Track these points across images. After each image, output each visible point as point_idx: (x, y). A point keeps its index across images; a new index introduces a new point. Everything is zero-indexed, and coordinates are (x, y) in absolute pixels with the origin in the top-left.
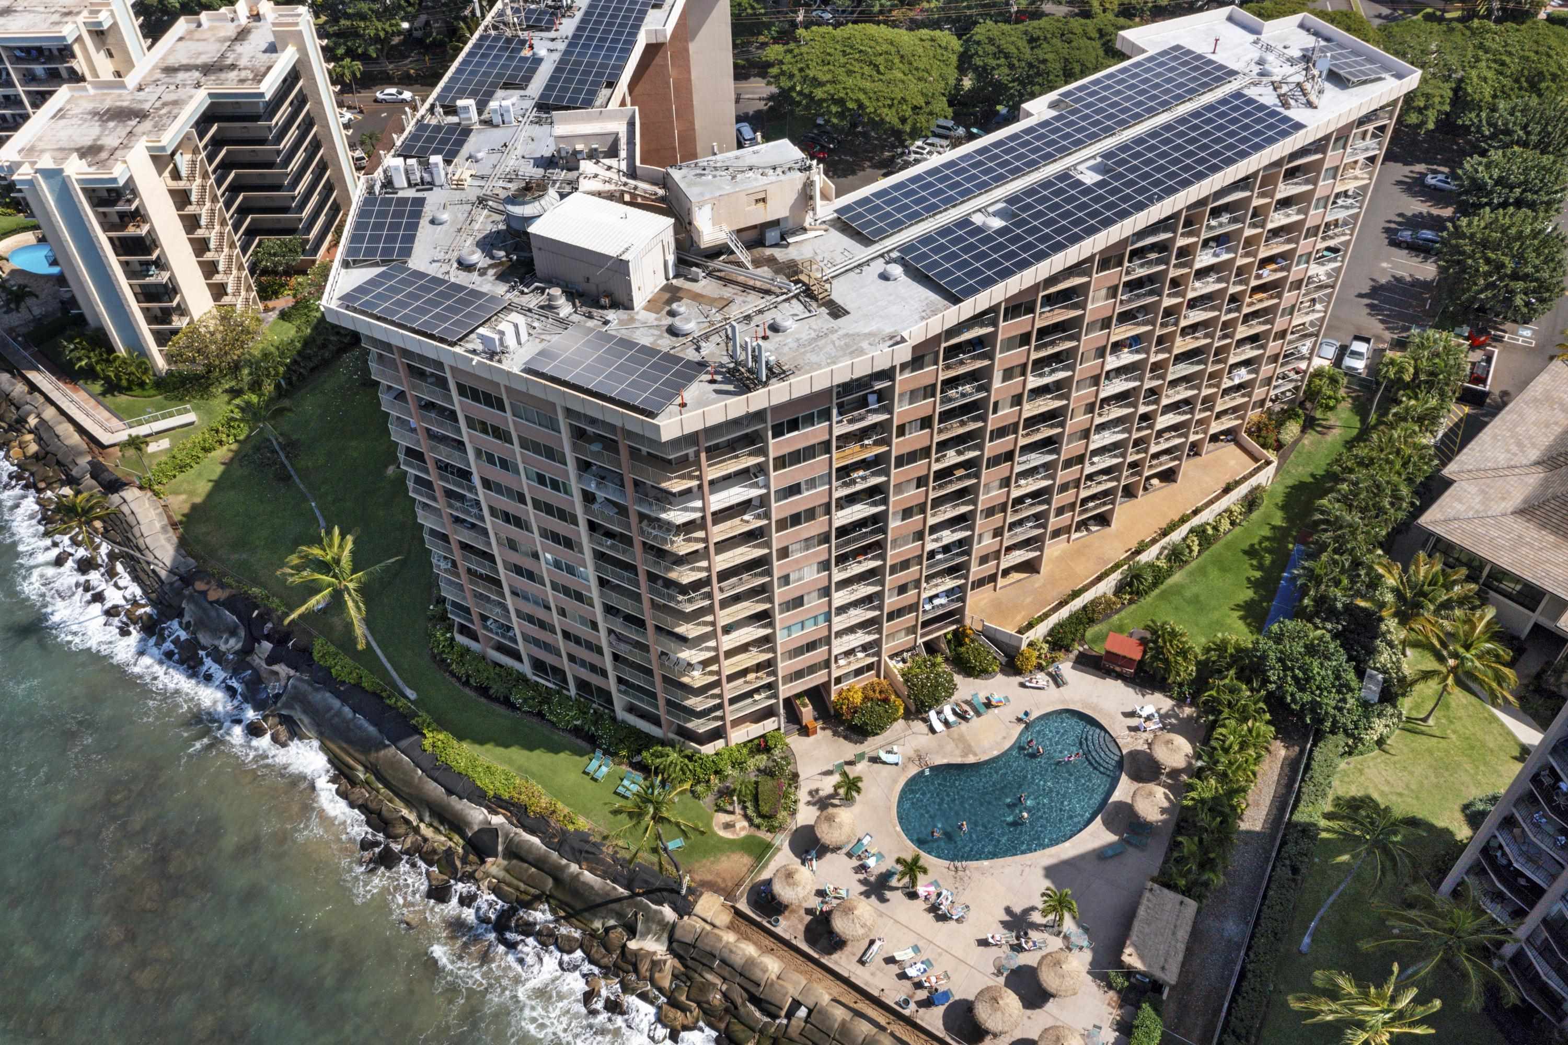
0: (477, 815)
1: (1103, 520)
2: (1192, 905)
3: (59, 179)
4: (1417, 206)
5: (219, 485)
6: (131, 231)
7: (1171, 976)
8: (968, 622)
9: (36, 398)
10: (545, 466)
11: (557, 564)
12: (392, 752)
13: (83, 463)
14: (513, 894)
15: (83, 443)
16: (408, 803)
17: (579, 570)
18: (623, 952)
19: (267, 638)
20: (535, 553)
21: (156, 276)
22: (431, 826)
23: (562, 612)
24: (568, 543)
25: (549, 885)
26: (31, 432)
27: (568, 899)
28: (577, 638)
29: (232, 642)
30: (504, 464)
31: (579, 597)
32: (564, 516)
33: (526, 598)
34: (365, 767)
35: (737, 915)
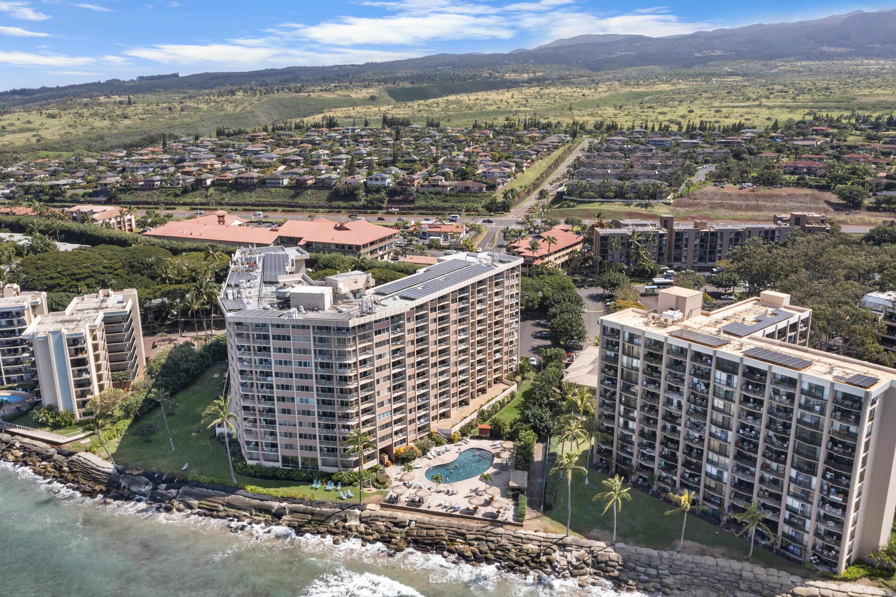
0: (276, 505)
1: (467, 404)
2: (526, 473)
3: (59, 334)
4: (540, 329)
5: (119, 448)
6: (80, 356)
7: (525, 485)
8: (432, 430)
9: (17, 437)
10: (303, 358)
11: (301, 400)
12: (233, 496)
13: (52, 451)
14: (297, 524)
15: (48, 446)
16: (245, 510)
17: (311, 400)
18: (344, 527)
19: (163, 482)
20: (293, 399)
21: (85, 376)
22: (256, 515)
23: (301, 424)
24: (307, 389)
25: (310, 517)
26: (17, 449)
27: (319, 518)
28: (305, 435)
29: (147, 488)
30: (286, 363)
31: (309, 413)
32: (307, 377)
33: (285, 425)
34: (223, 505)
35: (382, 506)
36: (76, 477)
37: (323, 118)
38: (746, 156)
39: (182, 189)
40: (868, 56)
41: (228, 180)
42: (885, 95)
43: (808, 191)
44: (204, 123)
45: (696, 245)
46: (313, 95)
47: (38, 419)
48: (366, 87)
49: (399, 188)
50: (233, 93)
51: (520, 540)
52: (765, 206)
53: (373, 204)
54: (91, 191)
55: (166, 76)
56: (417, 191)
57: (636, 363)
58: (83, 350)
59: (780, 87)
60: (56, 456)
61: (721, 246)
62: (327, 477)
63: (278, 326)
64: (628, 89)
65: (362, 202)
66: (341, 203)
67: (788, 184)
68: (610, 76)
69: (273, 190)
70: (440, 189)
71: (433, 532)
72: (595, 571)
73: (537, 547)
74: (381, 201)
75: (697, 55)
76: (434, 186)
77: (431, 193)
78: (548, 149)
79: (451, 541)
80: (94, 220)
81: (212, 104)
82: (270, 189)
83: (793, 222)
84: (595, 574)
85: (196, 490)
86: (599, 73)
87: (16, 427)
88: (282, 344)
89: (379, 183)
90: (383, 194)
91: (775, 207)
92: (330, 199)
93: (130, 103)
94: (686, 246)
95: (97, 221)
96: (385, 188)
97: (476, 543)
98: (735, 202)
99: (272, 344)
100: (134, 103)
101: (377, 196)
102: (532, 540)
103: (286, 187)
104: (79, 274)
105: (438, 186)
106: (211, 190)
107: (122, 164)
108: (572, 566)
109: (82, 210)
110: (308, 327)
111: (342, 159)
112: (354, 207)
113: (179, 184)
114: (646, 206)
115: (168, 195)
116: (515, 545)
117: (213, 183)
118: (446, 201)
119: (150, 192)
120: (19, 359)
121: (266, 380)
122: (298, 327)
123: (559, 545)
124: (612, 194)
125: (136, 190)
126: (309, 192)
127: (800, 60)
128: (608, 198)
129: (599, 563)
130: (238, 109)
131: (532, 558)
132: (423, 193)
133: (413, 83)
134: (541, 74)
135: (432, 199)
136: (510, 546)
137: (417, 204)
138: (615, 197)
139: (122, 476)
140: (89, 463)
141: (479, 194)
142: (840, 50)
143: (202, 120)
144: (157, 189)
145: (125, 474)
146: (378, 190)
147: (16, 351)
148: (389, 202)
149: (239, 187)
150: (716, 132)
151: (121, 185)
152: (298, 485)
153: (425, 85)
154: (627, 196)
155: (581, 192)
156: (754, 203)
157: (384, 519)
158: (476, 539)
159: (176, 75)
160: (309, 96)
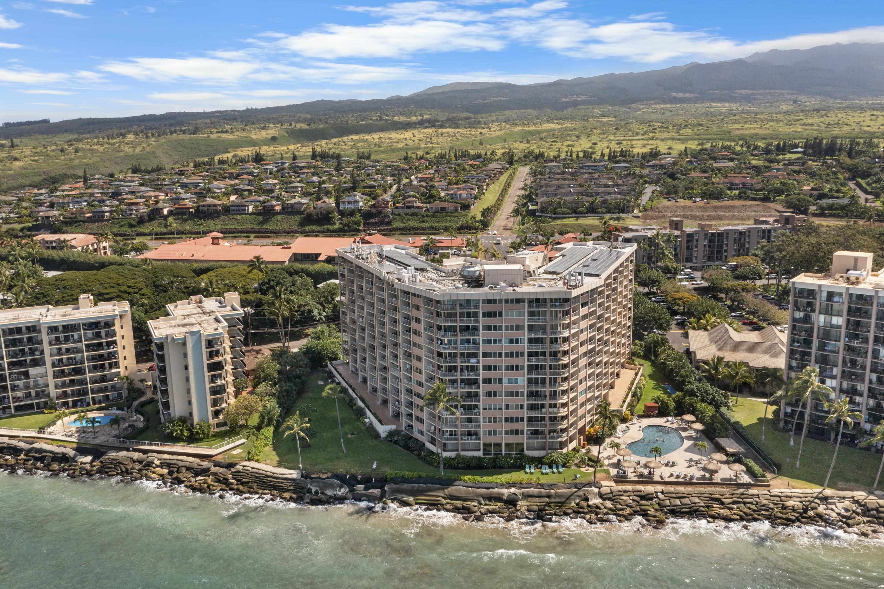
0: (504, 491)
2: (732, 440)
3: (198, 335)
6: (216, 359)
7: (741, 450)
9: (149, 454)
10: (515, 334)
11: (510, 381)
12: (453, 488)
13: (206, 464)
14: (536, 508)
15: (197, 460)
16: (472, 500)
17: (520, 379)
18: (588, 506)
19: (360, 483)
20: (500, 381)
21: (220, 382)
22: (486, 505)
23: (507, 407)
24: (517, 368)
25: (547, 500)
26: (157, 466)
27: (558, 500)
28: (512, 418)
29: (343, 490)
30: (495, 341)
31: (517, 394)
32: (518, 354)
33: (490, 409)
34: (444, 498)
35: (617, 482)
36: (251, 487)
37: (234, 156)
38: (679, 176)
39: (137, 219)
40: (713, 100)
41: (189, 208)
42: (755, 129)
43: (754, 203)
44: (105, 164)
45: (705, 246)
46: (212, 136)
47: (172, 432)
48: (263, 128)
49: (374, 210)
50: (124, 136)
51: (778, 499)
52: (725, 216)
53: (348, 226)
54: (30, 225)
55: (36, 122)
56: (392, 213)
57: (836, 320)
58: (217, 353)
59: (660, 124)
60: (214, 469)
61: (727, 245)
62: (539, 462)
63: (489, 301)
64: (519, 128)
65: (337, 226)
66: (315, 228)
67: (732, 198)
68: (494, 118)
69: (239, 217)
70: (416, 210)
71: (686, 501)
72: (868, 519)
73: (799, 504)
74: (357, 223)
75: (564, 100)
76: (409, 207)
77: (407, 214)
78: (495, 174)
79: (708, 507)
80: (73, 247)
81: (107, 146)
82: (235, 216)
83: (783, 222)
84: (869, 522)
85: (405, 486)
86: (483, 115)
87: (144, 444)
88: (493, 321)
89: (352, 206)
90: (358, 217)
91: (734, 216)
92: (302, 224)
93: (12, 146)
94: (696, 247)
95: (75, 248)
96: (360, 211)
97: (735, 506)
98: (697, 214)
99: (482, 321)
100: (17, 146)
101: (353, 219)
102: (791, 497)
103: (251, 214)
104: (107, 294)
105: (413, 207)
106: (171, 219)
107: (49, 200)
108: (844, 517)
109: (46, 239)
110: (523, 301)
111: (297, 187)
112: (329, 231)
113: (131, 214)
114: (618, 219)
115: (121, 226)
116: (775, 504)
117: (170, 213)
118: (423, 222)
119: (100, 224)
120: (105, 376)
121: (469, 362)
122: (512, 301)
123: (820, 499)
124: (585, 210)
125: (84, 222)
126: (279, 217)
127: (658, 104)
128: (582, 213)
129: (869, 510)
130: (138, 150)
131: (801, 514)
132: (399, 215)
133: (309, 125)
134: (428, 117)
135: (409, 220)
136: (772, 506)
137: (395, 225)
138: (587, 213)
139: (308, 480)
140: (261, 472)
141: (456, 214)
142: (687, 95)
143: (102, 160)
144: (108, 220)
145: (312, 478)
146: (352, 213)
147: (102, 367)
148: (365, 225)
149: (202, 215)
150: (636, 158)
151: (64, 218)
152: (510, 472)
153: (321, 126)
154: (600, 210)
155: (556, 209)
156: (713, 213)
157: (628, 494)
158: (734, 503)
159: (46, 121)
160: (208, 137)
